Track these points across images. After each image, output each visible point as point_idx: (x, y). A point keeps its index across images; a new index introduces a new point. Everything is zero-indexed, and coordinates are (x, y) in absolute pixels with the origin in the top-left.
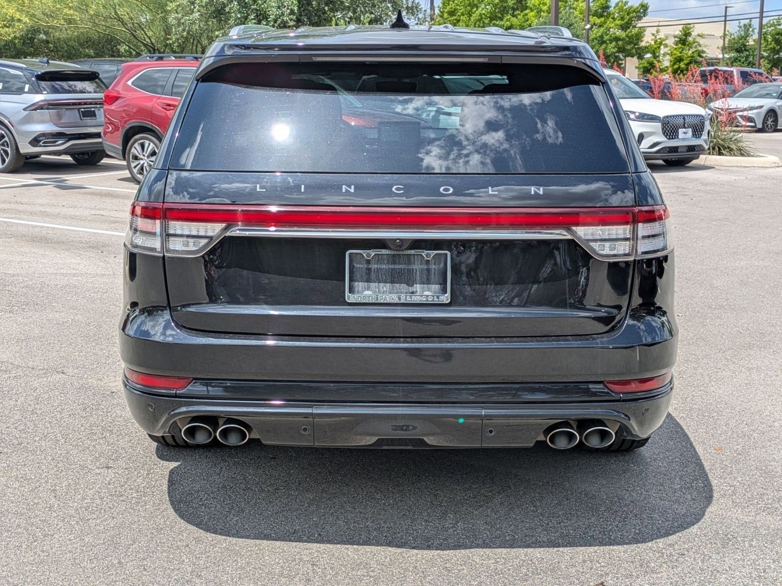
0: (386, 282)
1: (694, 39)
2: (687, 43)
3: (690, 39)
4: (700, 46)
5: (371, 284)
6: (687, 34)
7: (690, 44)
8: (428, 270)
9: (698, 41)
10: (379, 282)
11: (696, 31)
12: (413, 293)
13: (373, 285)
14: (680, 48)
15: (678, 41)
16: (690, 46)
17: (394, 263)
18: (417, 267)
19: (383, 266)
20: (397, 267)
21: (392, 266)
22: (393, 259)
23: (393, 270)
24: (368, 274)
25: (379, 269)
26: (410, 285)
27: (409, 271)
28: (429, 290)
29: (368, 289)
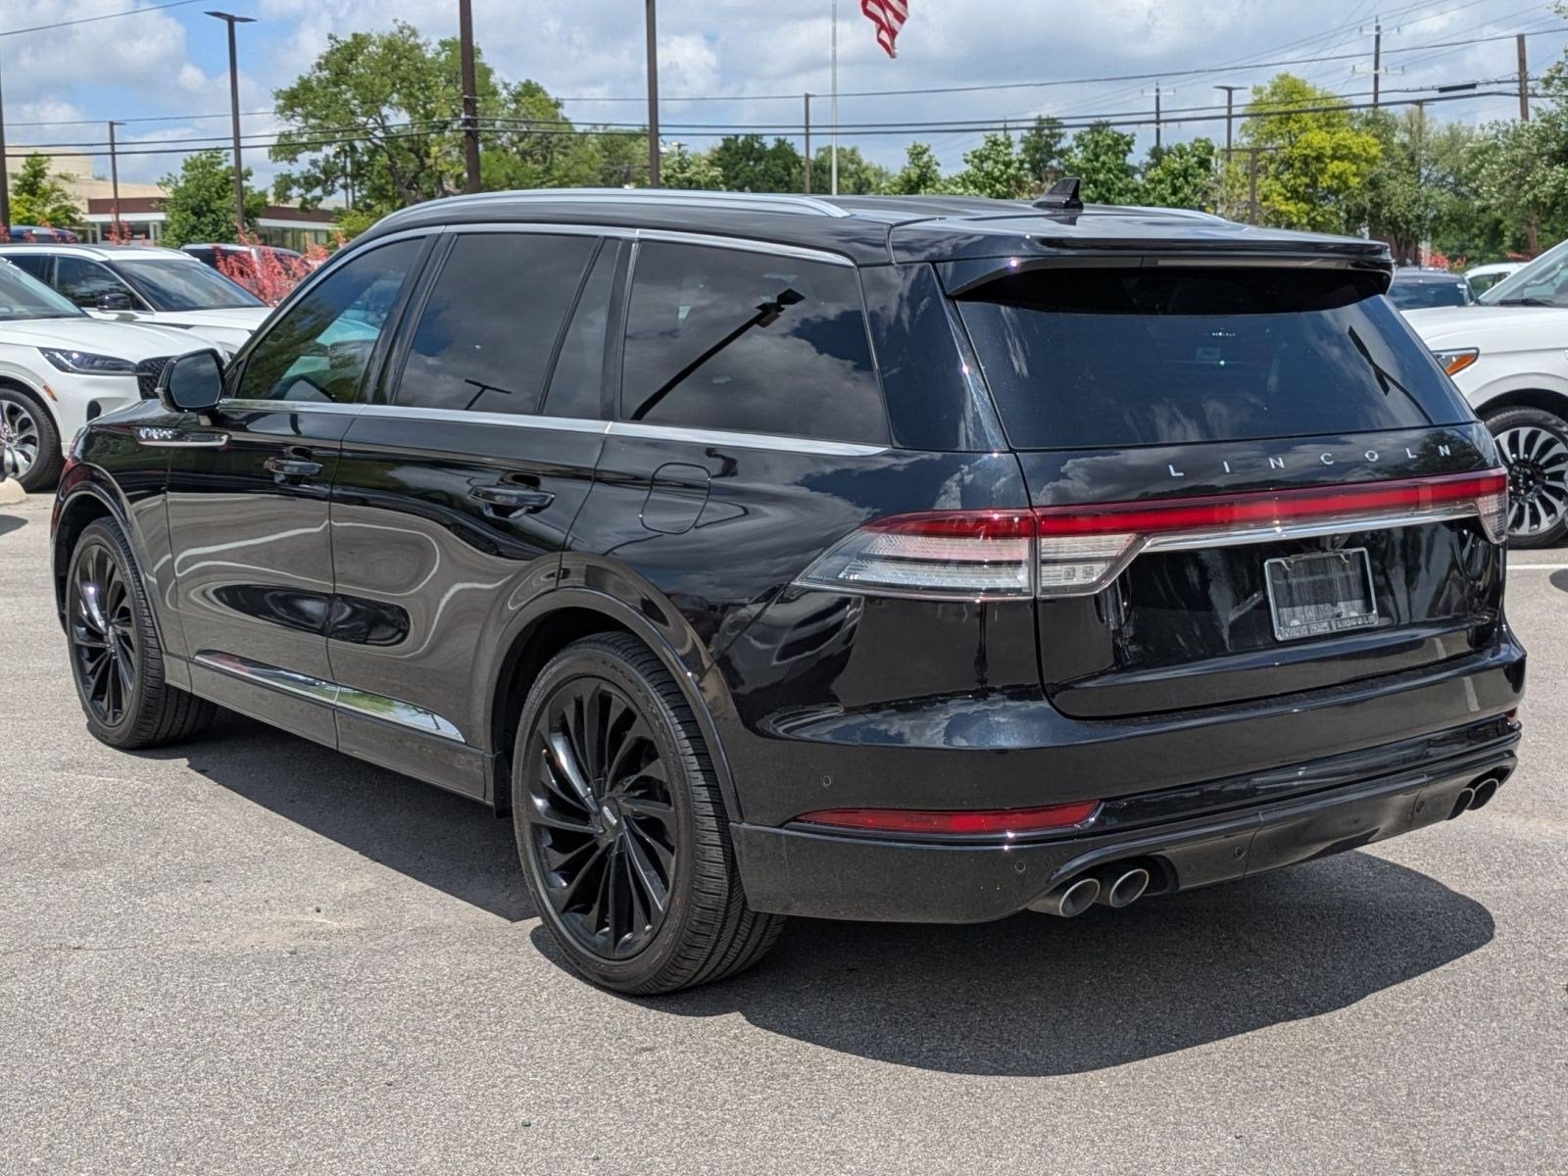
0: (1309, 604)
1: (53, 184)
2: (39, 192)
3: (45, 183)
4: (66, 198)
5: (1296, 608)
6: (39, 174)
7: (45, 193)
9: (61, 187)
10: (1303, 604)
11: (54, 168)
12: (1339, 616)
13: (1298, 609)
14: (27, 200)
15: (19, 186)
16: (46, 196)
17: (1312, 573)
18: (1336, 575)
19: (1303, 580)
20: (1317, 578)
21: (1311, 578)
22: (1311, 568)
23: (1314, 583)
24: (1290, 594)
25: (1300, 585)
26: (1334, 604)
27: (1331, 582)
28: (1353, 610)
29: (1294, 617)
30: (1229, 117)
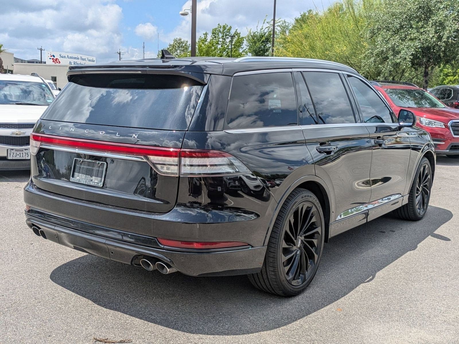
0: (84, 174)
5: (80, 174)
8: (98, 170)
10: (82, 174)
12: (91, 180)
13: (80, 175)
17: (89, 166)
18: (96, 168)
19: (85, 167)
20: (89, 167)
21: (87, 167)
22: (89, 164)
23: (87, 168)
24: (80, 169)
25: (83, 168)
26: (91, 176)
27: (93, 170)
28: (97, 180)
29: (78, 176)
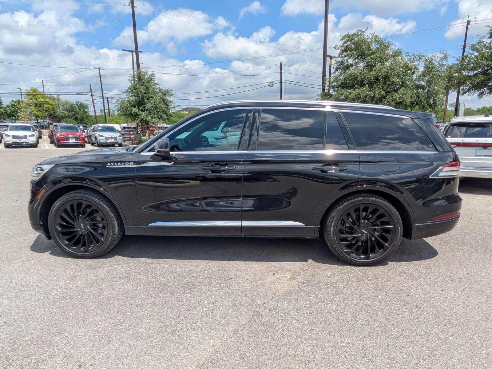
30: (21, 94)
